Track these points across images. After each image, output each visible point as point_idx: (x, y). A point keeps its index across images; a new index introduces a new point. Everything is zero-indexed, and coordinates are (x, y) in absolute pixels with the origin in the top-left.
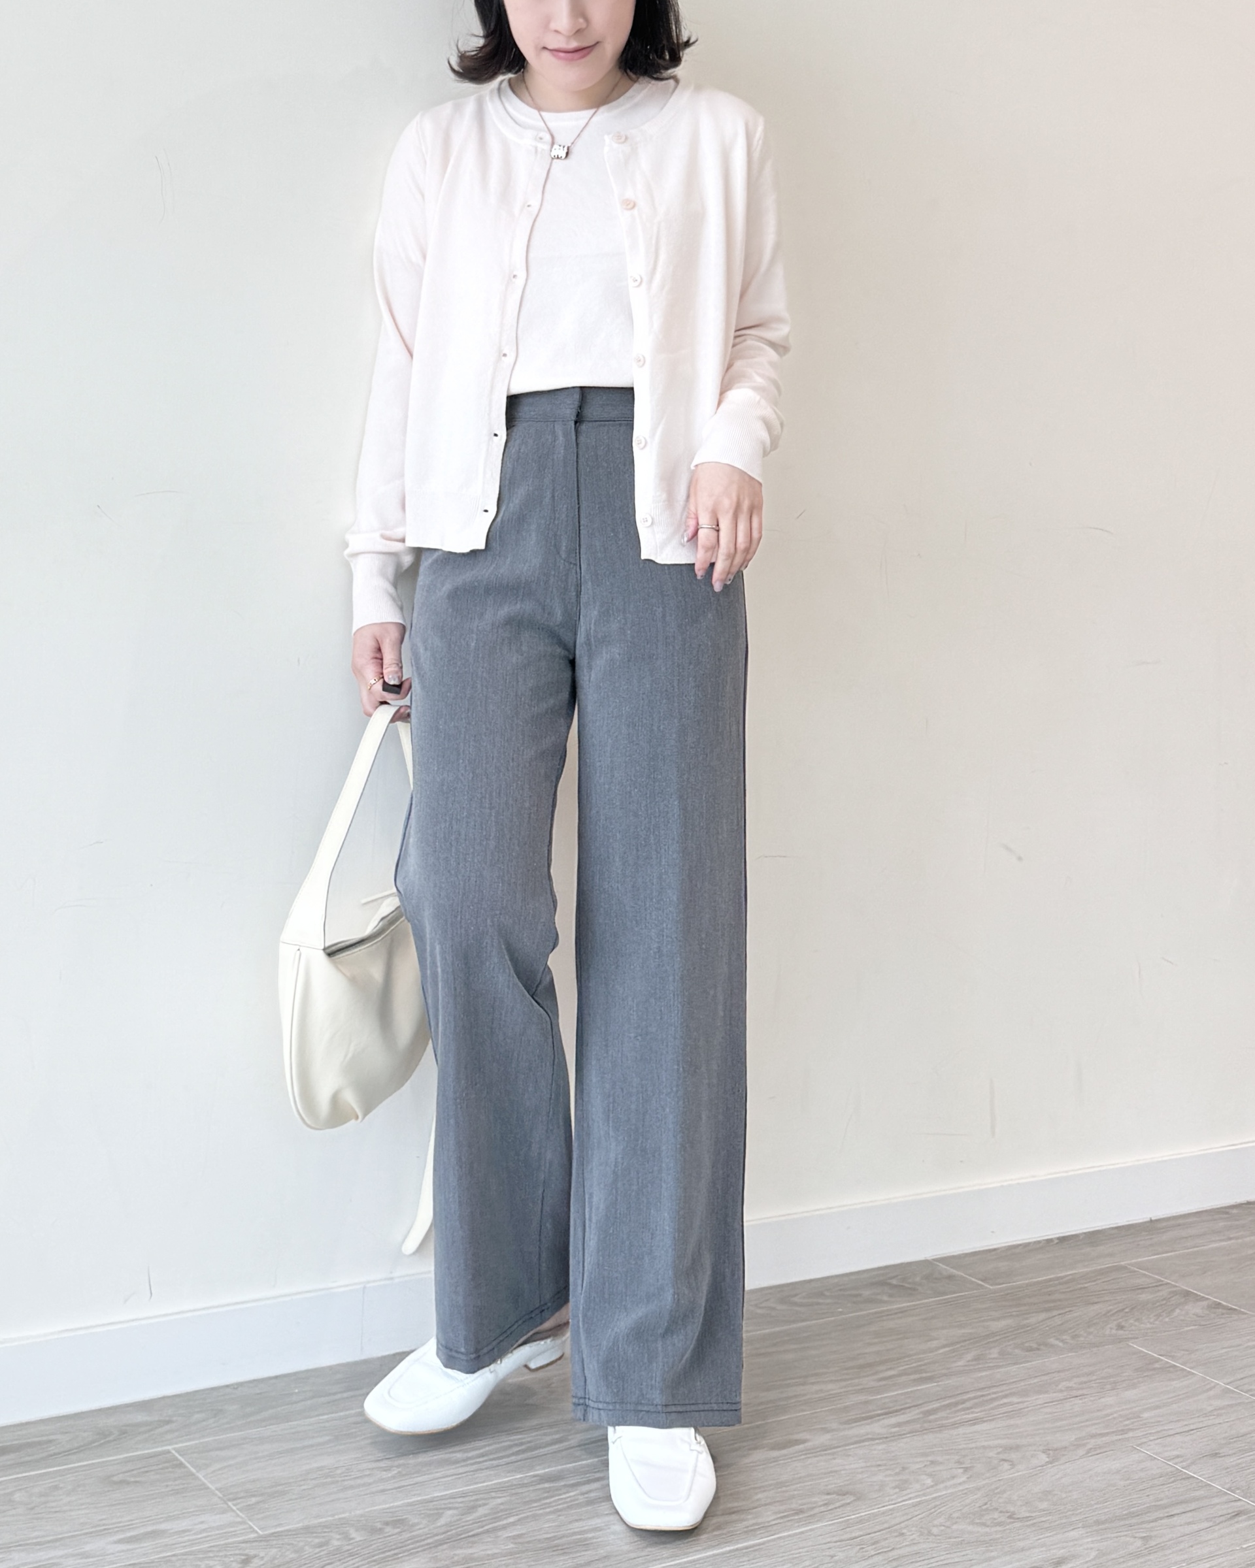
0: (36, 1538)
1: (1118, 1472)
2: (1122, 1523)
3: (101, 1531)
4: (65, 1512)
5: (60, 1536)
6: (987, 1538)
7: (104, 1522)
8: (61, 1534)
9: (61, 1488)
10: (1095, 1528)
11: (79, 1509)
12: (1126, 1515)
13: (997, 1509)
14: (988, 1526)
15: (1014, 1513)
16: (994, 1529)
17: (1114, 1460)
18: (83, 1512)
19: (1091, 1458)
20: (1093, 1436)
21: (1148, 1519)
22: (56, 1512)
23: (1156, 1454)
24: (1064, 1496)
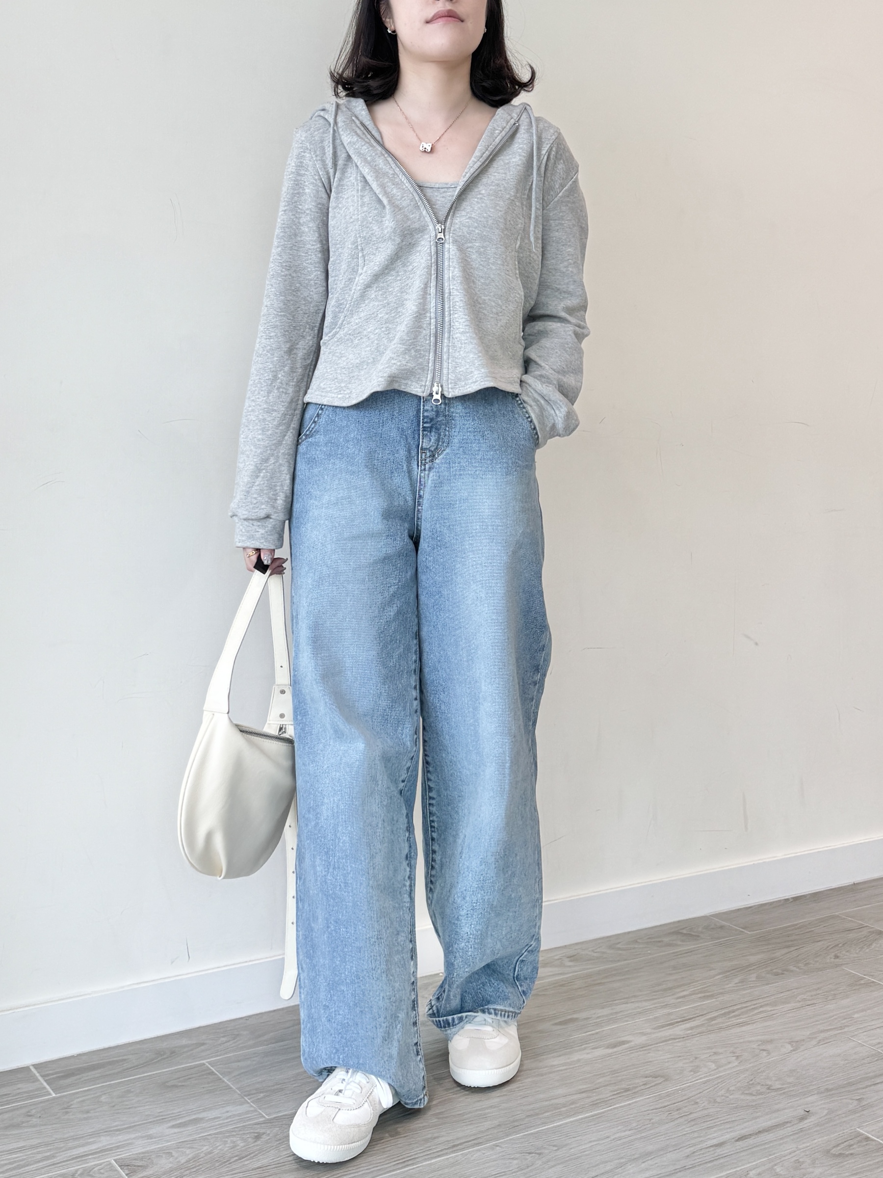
0: (116, 1126)
1: (839, 1055)
2: (844, 1090)
3: (160, 1120)
4: (135, 1107)
5: (133, 1124)
6: (754, 1104)
7: (161, 1114)
8: (134, 1123)
9: (133, 1092)
10: (825, 1094)
11: (144, 1106)
12: (845, 1084)
13: (759, 1083)
14: (754, 1095)
15: (771, 1086)
16: (758, 1097)
17: (837, 1047)
18: (147, 1107)
19: (821, 1046)
20: (822, 1031)
21: (861, 1086)
22: (130, 1108)
23: (865, 1042)
24: (804, 1072)
